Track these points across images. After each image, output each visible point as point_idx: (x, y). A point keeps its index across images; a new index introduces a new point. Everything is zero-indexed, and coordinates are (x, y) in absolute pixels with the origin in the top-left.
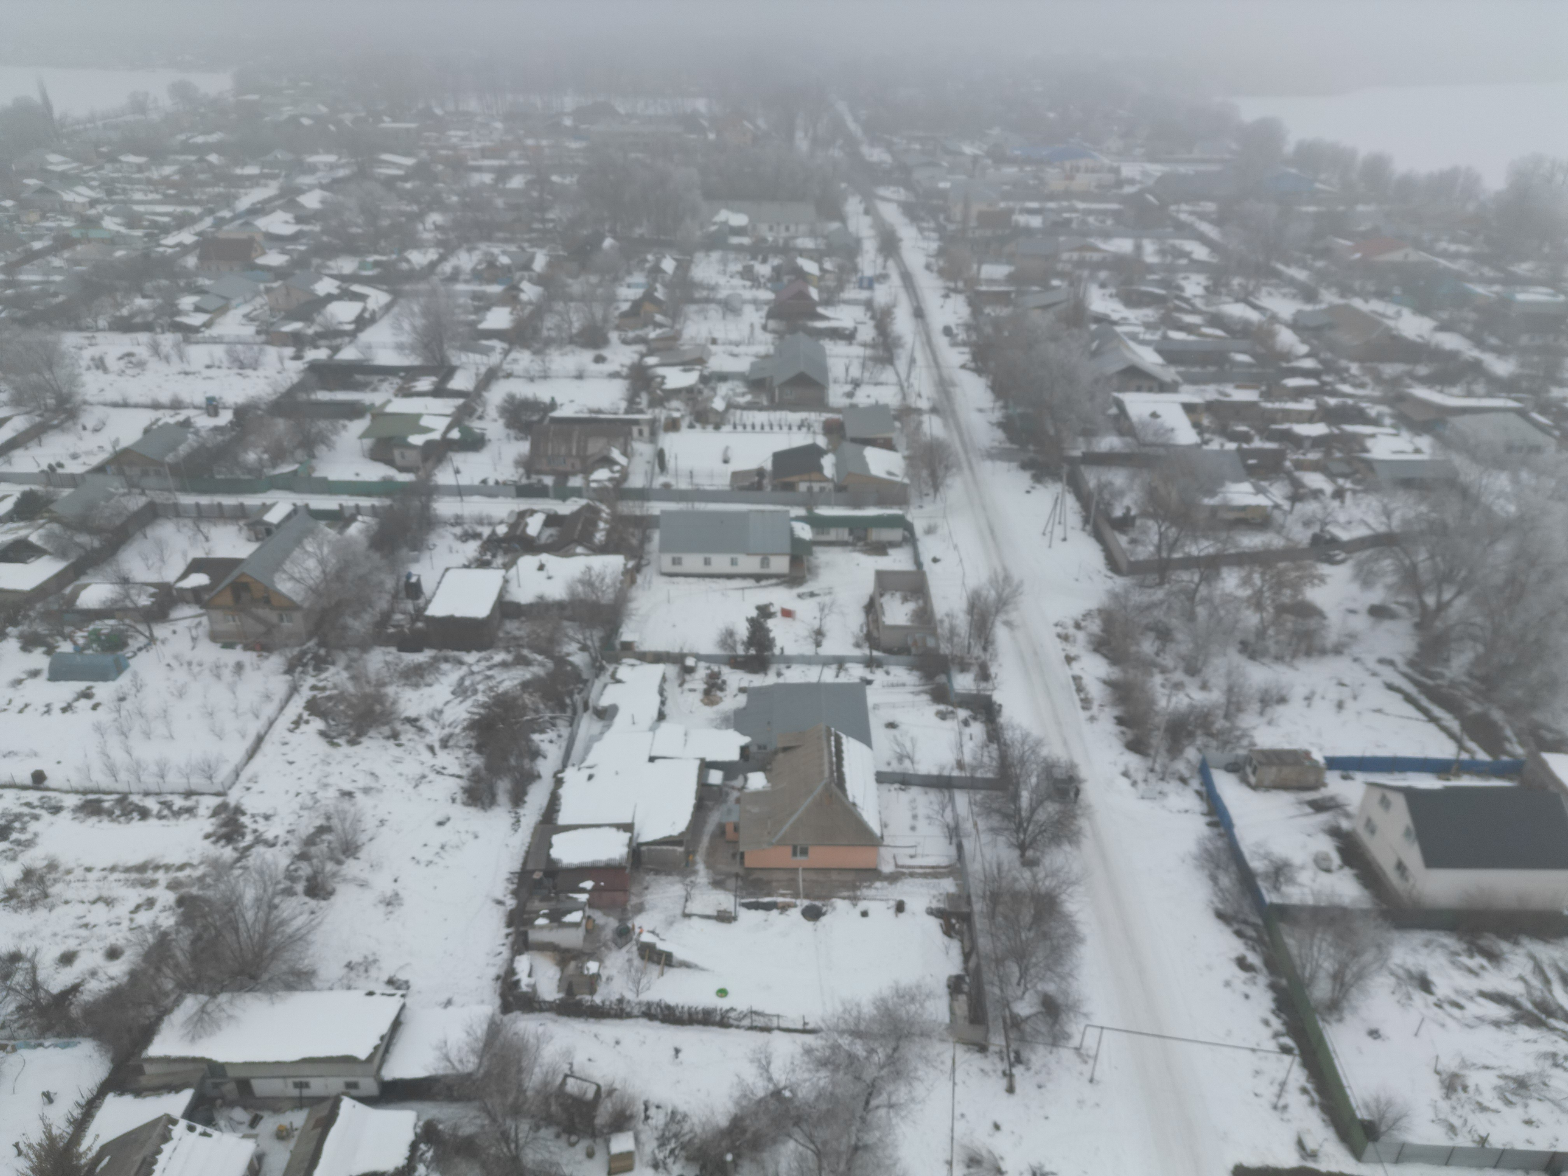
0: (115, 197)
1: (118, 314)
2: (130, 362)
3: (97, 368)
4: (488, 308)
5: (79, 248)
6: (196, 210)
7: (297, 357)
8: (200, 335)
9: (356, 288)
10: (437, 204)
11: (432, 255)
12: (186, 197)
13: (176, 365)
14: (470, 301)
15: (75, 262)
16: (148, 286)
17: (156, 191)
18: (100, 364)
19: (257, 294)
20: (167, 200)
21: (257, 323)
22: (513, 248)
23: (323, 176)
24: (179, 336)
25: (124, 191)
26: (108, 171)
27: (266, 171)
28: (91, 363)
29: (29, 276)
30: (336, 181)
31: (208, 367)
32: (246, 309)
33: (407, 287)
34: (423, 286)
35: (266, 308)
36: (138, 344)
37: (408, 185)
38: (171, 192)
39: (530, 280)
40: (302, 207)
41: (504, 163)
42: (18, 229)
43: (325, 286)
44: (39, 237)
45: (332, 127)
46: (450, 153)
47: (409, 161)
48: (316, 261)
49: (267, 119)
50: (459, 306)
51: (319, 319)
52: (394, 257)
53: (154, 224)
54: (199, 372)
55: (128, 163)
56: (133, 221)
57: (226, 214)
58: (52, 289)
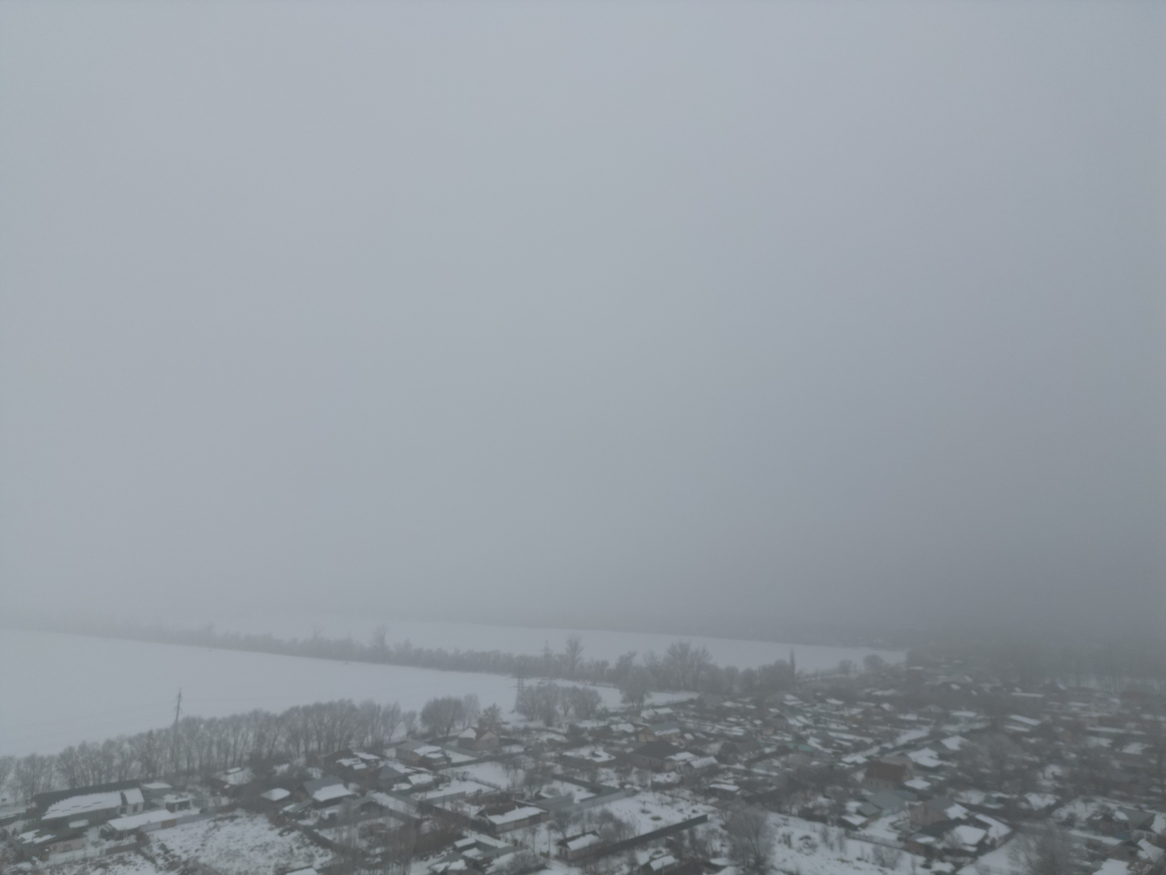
0: (819, 725)
1: (806, 806)
2: (807, 843)
3: (785, 842)
4: (1104, 859)
5: (791, 756)
6: (869, 740)
7: (926, 866)
8: (857, 833)
9: (981, 817)
10: (1057, 758)
11: (1050, 800)
12: (864, 731)
13: (837, 853)
14: (1085, 848)
15: (786, 765)
16: (829, 789)
17: (845, 724)
18: (787, 840)
19: (903, 808)
20: (851, 731)
21: (899, 832)
22: (1130, 807)
23: (963, 727)
24: (842, 830)
25: (825, 722)
26: (819, 708)
27: (922, 719)
28: (782, 839)
29: (758, 770)
30: (973, 731)
31: (859, 859)
32: (893, 819)
33: (1025, 824)
34: (1039, 826)
35: (908, 821)
36: (815, 831)
37: (1032, 741)
38: (855, 726)
39: (1149, 840)
40: (944, 747)
41: (1121, 731)
42: (760, 739)
43: (955, 812)
44: (769, 745)
45: (974, 693)
46: (1070, 719)
47: (1034, 722)
48: (951, 790)
49: (927, 683)
50: (1074, 850)
51: (948, 837)
52: (1015, 796)
53: (840, 746)
54: (852, 862)
55: (832, 705)
56: (827, 742)
57: (889, 746)
58: (770, 780)
